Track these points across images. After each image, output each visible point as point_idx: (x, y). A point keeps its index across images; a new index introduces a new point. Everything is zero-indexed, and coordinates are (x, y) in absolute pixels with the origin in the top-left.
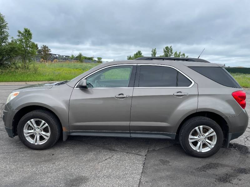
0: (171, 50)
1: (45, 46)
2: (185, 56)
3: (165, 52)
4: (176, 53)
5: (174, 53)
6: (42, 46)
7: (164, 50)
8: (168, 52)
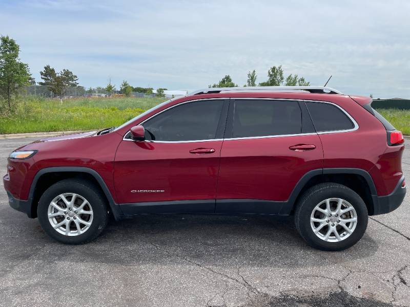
0: (281, 73)
7: (269, 73)
8: (276, 77)
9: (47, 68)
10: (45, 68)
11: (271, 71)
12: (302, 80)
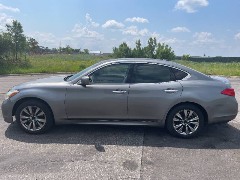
0: (155, 42)
1: (32, 38)
2: (168, 47)
3: (149, 43)
4: (159, 44)
5: (158, 44)
6: (30, 39)
7: (148, 42)
8: (152, 43)
12: (167, 46)
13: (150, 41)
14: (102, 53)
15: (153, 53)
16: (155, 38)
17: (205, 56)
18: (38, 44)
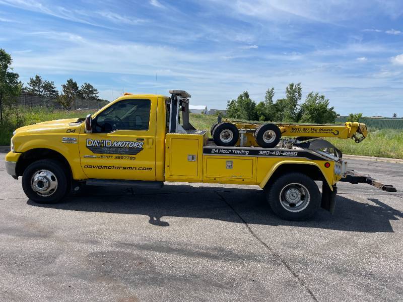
0: (300, 90)
7: (287, 89)
8: (293, 93)
9: (70, 82)
10: (68, 81)
11: (289, 87)
12: (323, 97)
13: (289, 90)
14: (209, 110)
15: (294, 110)
16: (300, 83)
17: (395, 116)
18: (97, 93)
